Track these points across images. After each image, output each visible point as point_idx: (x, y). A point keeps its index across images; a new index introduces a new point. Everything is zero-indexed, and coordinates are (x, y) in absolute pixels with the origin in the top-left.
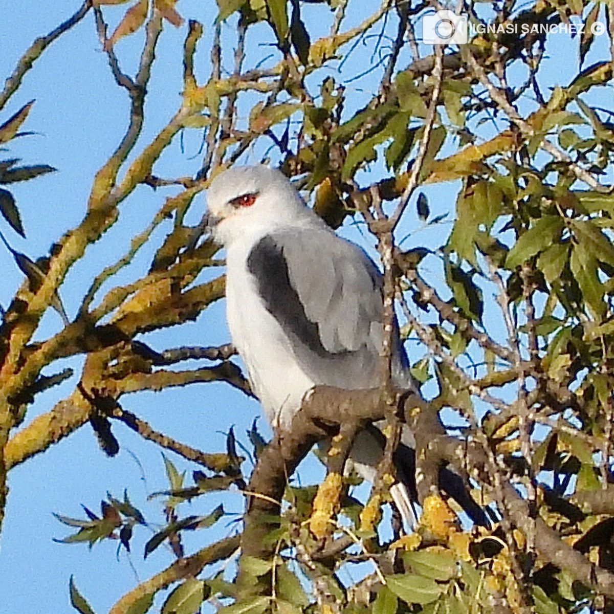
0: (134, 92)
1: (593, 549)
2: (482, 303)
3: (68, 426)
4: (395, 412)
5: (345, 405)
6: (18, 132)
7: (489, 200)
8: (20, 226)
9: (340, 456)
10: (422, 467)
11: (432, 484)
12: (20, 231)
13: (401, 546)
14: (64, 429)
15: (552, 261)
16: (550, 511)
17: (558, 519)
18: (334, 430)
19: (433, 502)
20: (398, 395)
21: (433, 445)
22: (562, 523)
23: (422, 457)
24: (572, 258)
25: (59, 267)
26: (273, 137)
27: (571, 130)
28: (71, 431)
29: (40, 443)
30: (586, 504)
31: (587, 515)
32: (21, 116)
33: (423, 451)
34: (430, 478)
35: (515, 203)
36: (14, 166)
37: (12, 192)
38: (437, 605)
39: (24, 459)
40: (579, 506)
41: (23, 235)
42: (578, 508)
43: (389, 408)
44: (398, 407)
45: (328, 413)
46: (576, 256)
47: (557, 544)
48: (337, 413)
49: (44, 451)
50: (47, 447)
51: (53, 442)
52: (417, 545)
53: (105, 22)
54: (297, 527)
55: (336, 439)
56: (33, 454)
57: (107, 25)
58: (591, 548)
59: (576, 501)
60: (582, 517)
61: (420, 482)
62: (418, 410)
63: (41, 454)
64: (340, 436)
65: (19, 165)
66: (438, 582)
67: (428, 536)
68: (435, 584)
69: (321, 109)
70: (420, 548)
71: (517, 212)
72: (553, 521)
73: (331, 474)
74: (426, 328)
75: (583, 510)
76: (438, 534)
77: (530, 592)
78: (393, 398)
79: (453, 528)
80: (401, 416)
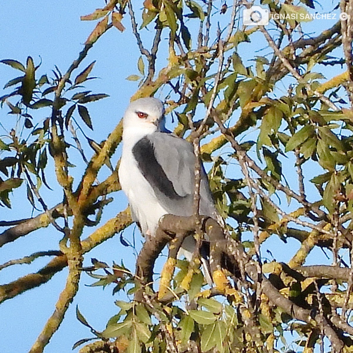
0: (150, 57)
1: (310, 295)
2: (281, 168)
3: (124, 225)
4: (200, 228)
5: (178, 224)
6: (88, 77)
7: (276, 118)
8: (91, 126)
9: (175, 249)
10: (213, 256)
11: (218, 264)
12: (91, 127)
13: (201, 295)
14: (122, 226)
15: (308, 148)
16: (287, 276)
17: (291, 280)
18: (173, 236)
19: (218, 274)
20: (203, 219)
21: (218, 245)
22: (293, 282)
23: (213, 250)
24: (318, 146)
25: (107, 146)
26: (171, 84)
27: (317, 81)
28: (125, 227)
29: (110, 233)
30: (305, 272)
31: (306, 278)
32: (89, 69)
33: (213, 247)
34: (217, 261)
35: (290, 118)
36: (88, 94)
37: (87, 107)
38: (214, 325)
39: (102, 242)
40: (302, 273)
41: (92, 129)
42: (302, 275)
43: (197, 226)
44: (202, 226)
45: (170, 228)
46: (320, 145)
47: (277, 295)
48: (174, 228)
49: (112, 237)
50: (114, 235)
51: (117, 233)
52: (209, 296)
53: (136, 23)
54: (144, 287)
55: (173, 241)
56: (106, 239)
57: (137, 24)
58: (308, 295)
59: (300, 271)
60: (304, 279)
61: (212, 263)
62: (211, 227)
63: (110, 239)
64: (175, 240)
65: (90, 94)
66: (214, 314)
67: (214, 291)
68: (213, 315)
69: (194, 72)
70: (210, 297)
71: (290, 123)
72: (288, 281)
73: (170, 258)
74: (255, 180)
75: (304, 275)
76: (220, 290)
77: (257, 320)
78: (200, 220)
79: (228, 287)
80: (204, 229)
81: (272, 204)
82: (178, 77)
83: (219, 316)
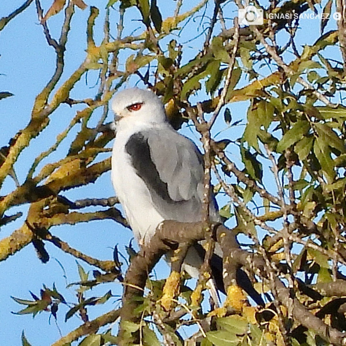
0: (58, 49)
1: (327, 316)
3: (20, 245)
4: (210, 236)
5: (181, 232)
7: (267, 113)
9: (178, 261)
10: (227, 268)
11: (233, 278)
13: (215, 315)
14: (18, 246)
15: (303, 148)
16: (301, 294)
17: (306, 299)
18: (175, 246)
19: (233, 289)
20: (213, 225)
21: (233, 255)
23: (227, 262)
24: (315, 145)
25: (14, 152)
26: (140, 75)
27: (314, 71)
30: (322, 291)
31: (323, 296)
33: (227, 258)
34: (231, 275)
35: (282, 113)
42: (318, 292)
43: (207, 233)
44: (213, 233)
45: (172, 237)
46: (317, 144)
47: (306, 314)
48: (177, 236)
49: (5, 260)
50: (8, 257)
51: (11, 254)
52: (224, 315)
53: (42, 8)
54: (154, 303)
55: (176, 251)
57: (43, 10)
58: (326, 315)
59: (317, 289)
60: (321, 297)
61: (226, 277)
62: (224, 234)
64: (179, 250)
66: (237, 335)
67: (230, 309)
68: (236, 337)
69: (168, 59)
70: (226, 316)
71: (283, 119)
72: (303, 300)
73: (174, 272)
74: (229, 186)
75: (321, 294)
76: (236, 308)
77: (290, 342)
78: (210, 227)
79: (245, 304)
80: (215, 238)
81: (250, 214)
82: (147, 65)
83: (243, 338)
